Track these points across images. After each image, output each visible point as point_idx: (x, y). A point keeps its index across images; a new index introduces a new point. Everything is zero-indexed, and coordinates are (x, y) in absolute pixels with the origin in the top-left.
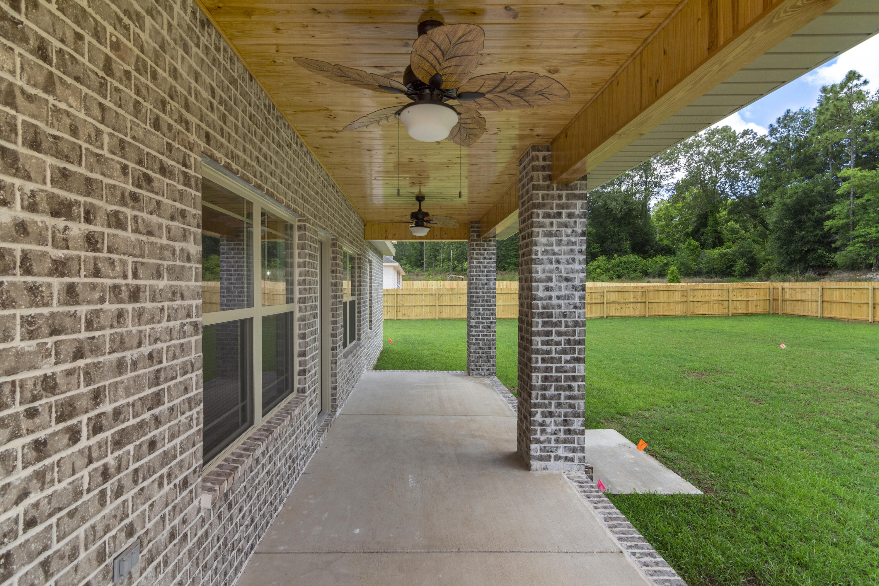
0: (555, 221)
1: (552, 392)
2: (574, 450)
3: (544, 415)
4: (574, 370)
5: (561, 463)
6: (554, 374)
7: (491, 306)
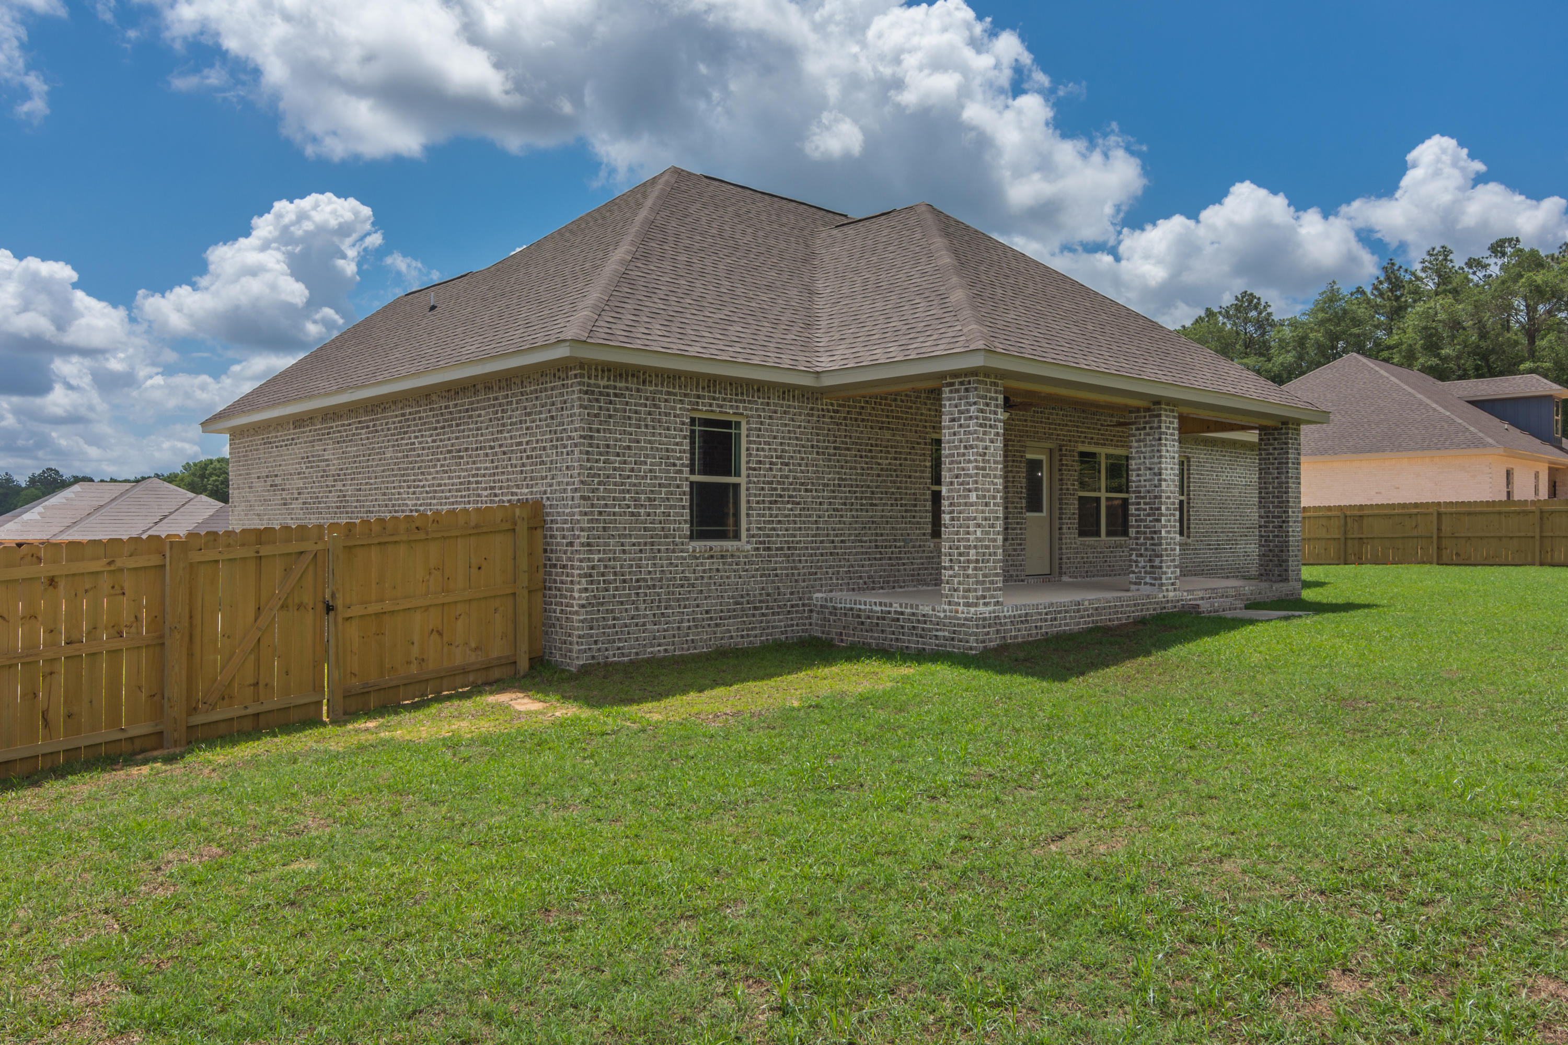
0: (1142, 432)
1: (1142, 540)
2: (1155, 579)
3: (1137, 555)
4: (1154, 527)
5: (1148, 587)
6: (1142, 529)
7: (1283, 502)
